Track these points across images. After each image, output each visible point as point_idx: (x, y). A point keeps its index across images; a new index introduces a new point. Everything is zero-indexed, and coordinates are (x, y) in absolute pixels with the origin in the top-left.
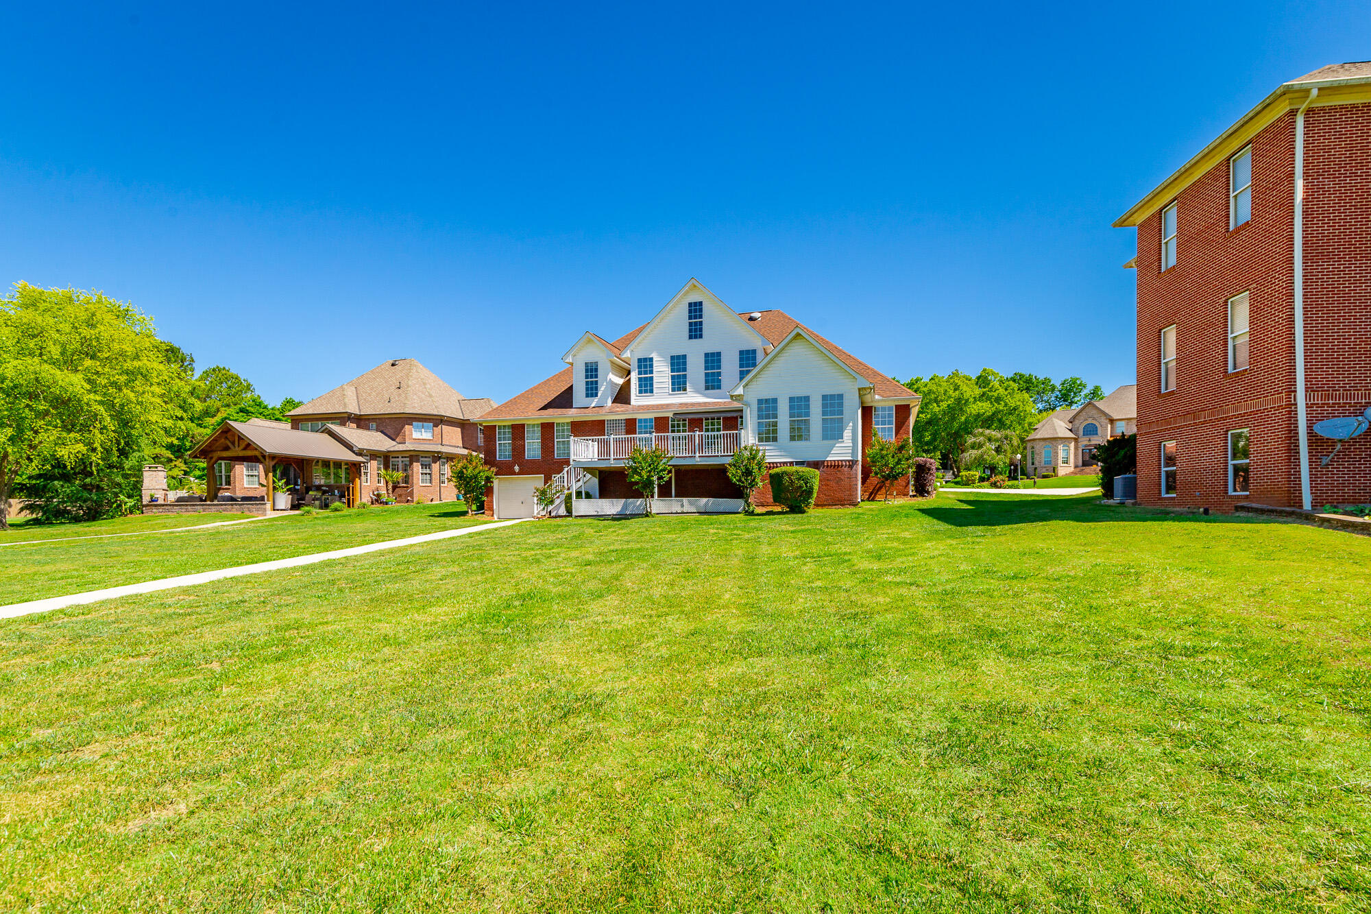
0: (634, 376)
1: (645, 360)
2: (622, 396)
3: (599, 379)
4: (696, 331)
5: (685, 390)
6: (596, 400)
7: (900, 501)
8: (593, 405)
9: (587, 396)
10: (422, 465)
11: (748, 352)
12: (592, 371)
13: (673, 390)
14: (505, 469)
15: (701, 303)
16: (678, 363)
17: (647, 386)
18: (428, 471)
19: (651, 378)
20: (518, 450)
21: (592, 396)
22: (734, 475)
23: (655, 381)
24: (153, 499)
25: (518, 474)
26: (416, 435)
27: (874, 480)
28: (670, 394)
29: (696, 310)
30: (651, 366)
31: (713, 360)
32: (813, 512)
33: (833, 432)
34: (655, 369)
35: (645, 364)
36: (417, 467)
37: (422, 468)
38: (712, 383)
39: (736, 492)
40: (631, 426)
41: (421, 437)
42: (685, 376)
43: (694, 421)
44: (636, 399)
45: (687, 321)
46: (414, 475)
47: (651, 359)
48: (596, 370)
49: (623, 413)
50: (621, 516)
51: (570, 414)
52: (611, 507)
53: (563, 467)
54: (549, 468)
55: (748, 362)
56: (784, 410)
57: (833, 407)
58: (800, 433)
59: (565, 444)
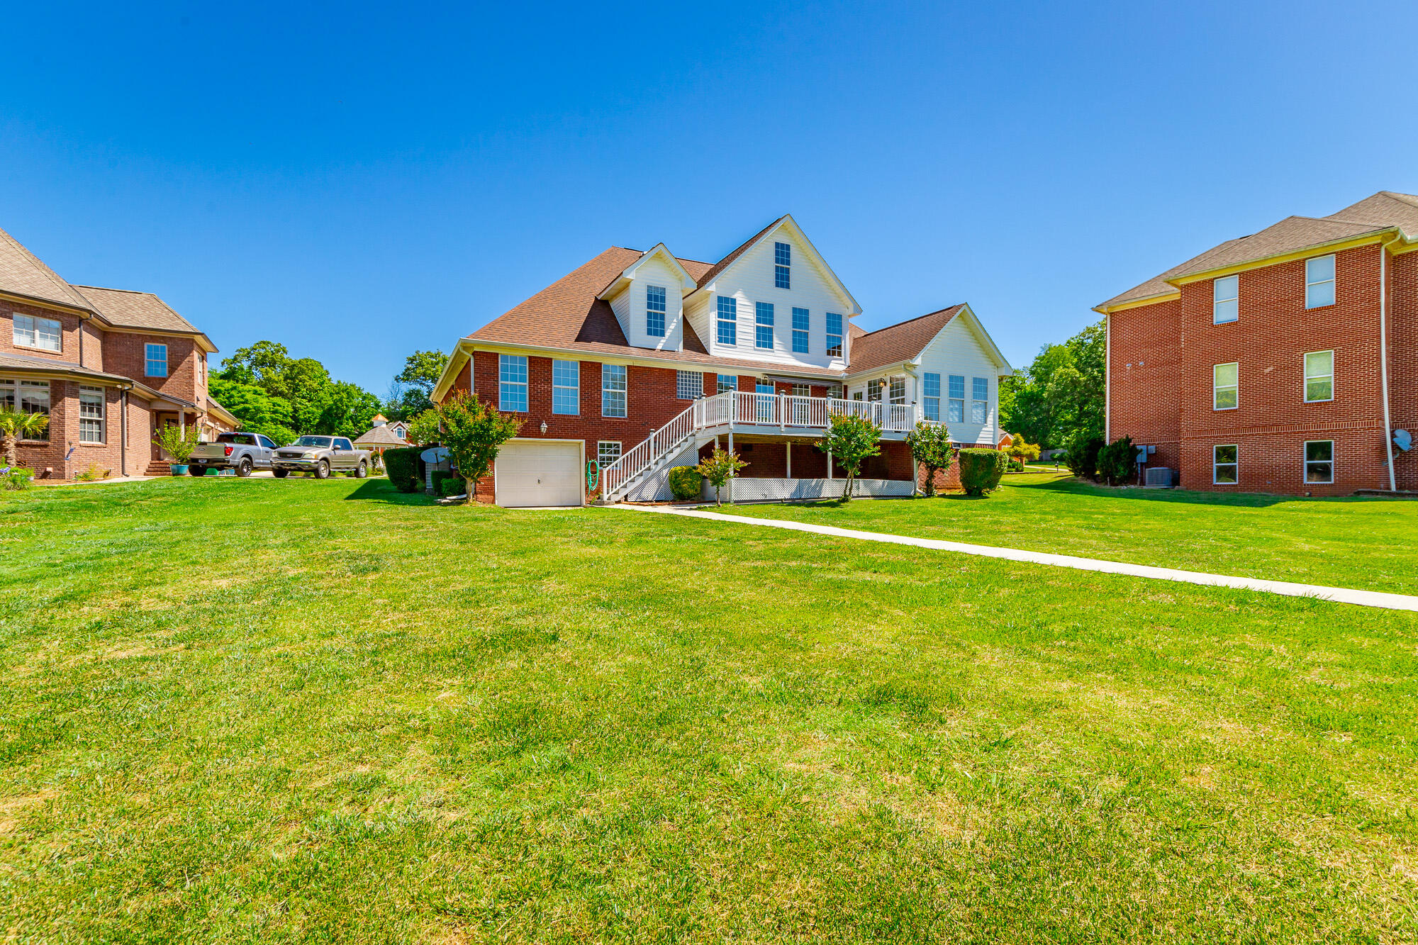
0: (714, 318)
1: (727, 300)
2: (690, 340)
3: (667, 313)
4: (783, 279)
5: (771, 346)
6: (663, 341)
8: (659, 347)
9: (649, 333)
10: (81, 403)
11: (834, 315)
12: (656, 299)
13: (758, 344)
15: (788, 247)
16: (765, 312)
17: (727, 334)
18: (95, 417)
19: (734, 325)
20: (542, 399)
21: (656, 334)
23: (738, 329)
25: (545, 437)
26: (21, 340)
28: (755, 350)
29: (782, 252)
30: (734, 309)
31: (801, 317)
33: (980, 415)
34: (738, 315)
35: (726, 306)
36: (72, 407)
37: (83, 409)
38: (800, 344)
40: (710, 382)
41: (33, 346)
42: (771, 330)
43: (783, 385)
44: (717, 350)
45: (773, 264)
46: (67, 421)
47: (734, 301)
48: (663, 299)
49: (699, 363)
50: (793, 502)
51: (632, 356)
52: (782, 488)
53: (619, 432)
54: (594, 430)
55: (835, 327)
56: (945, 387)
57: (980, 387)
58: (957, 413)
59: (614, 399)
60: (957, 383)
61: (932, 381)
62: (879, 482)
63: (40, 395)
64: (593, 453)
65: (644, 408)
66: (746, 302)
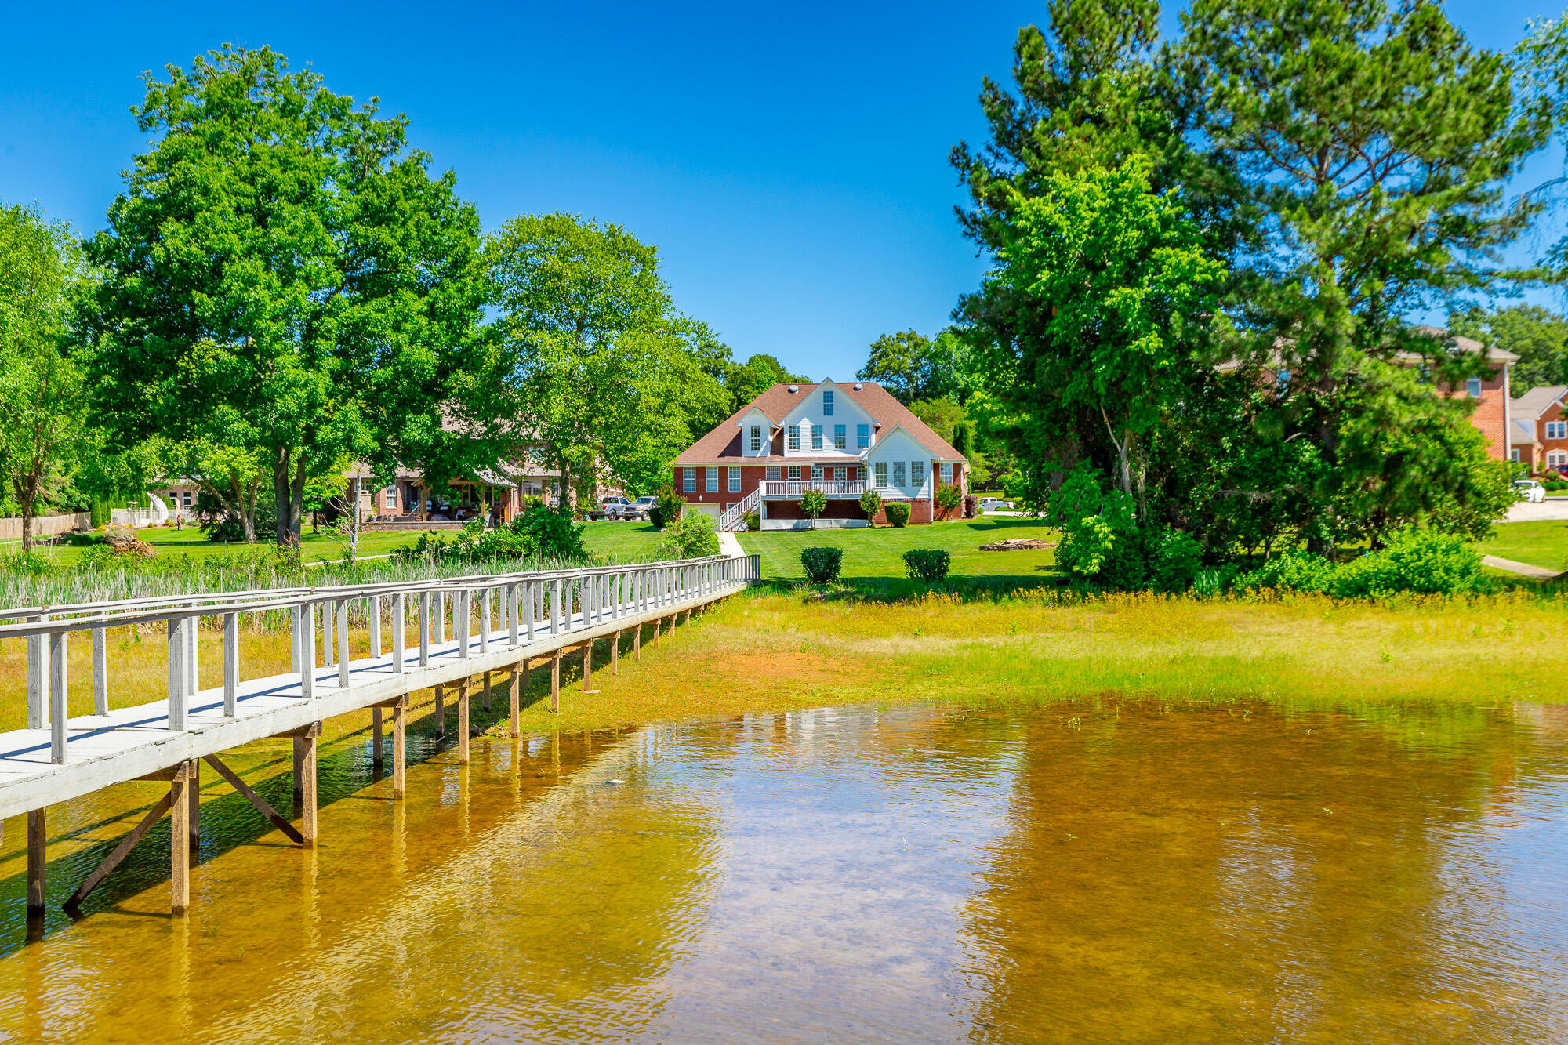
0: (786, 437)
1: (794, 427)
2: (777, 449)
3: (761, 438)
4: (828, 410)
5: (821, 448)
6: (760, 452)
7: (955, 521)
8: (757, 456)
9: (752, 449)
11: (863, 425)
12: (756, 432)
13: (814, 447)
14: (693, 499)
15: (832, 392)
16: (817, 431)
17: (795, 445)
19: (799, 439)
20: (701, 485)
21: (756, 449)
22: (863, 506)
23: (801, 441)
24: (370, 519)
25: (701, 502)
27: (941, 509)
28: (811, 451)
29: (828, 396)
30: (799, 431)
31: (840, 429)
32: (908, 526)
33: (918, 482)
34: (801, 433)
35: (794, 430)
38: (840, 445)
39: (863, 516)
40: (784, 473)
42: (821, 439)
43: (829, 471)
44: (788, 453)
45: (822, 403)
47: (799, 427)
48: (759, 432)
49: (777, 462)
50: (795, 530)
51: (742, 461)
52: (786, 524)
53: (737, 498)
54: (725, 498)
55: (863, 432)
56: (890, 469)
57: (918, 467)
58: (900, 483)
59: (734, 483)
60: (899, 467)
61: (881, 468)
62: (844, 521)
63: (539, 486)
64: (723, 508)
65: (749, 486)
66: (806, 426)
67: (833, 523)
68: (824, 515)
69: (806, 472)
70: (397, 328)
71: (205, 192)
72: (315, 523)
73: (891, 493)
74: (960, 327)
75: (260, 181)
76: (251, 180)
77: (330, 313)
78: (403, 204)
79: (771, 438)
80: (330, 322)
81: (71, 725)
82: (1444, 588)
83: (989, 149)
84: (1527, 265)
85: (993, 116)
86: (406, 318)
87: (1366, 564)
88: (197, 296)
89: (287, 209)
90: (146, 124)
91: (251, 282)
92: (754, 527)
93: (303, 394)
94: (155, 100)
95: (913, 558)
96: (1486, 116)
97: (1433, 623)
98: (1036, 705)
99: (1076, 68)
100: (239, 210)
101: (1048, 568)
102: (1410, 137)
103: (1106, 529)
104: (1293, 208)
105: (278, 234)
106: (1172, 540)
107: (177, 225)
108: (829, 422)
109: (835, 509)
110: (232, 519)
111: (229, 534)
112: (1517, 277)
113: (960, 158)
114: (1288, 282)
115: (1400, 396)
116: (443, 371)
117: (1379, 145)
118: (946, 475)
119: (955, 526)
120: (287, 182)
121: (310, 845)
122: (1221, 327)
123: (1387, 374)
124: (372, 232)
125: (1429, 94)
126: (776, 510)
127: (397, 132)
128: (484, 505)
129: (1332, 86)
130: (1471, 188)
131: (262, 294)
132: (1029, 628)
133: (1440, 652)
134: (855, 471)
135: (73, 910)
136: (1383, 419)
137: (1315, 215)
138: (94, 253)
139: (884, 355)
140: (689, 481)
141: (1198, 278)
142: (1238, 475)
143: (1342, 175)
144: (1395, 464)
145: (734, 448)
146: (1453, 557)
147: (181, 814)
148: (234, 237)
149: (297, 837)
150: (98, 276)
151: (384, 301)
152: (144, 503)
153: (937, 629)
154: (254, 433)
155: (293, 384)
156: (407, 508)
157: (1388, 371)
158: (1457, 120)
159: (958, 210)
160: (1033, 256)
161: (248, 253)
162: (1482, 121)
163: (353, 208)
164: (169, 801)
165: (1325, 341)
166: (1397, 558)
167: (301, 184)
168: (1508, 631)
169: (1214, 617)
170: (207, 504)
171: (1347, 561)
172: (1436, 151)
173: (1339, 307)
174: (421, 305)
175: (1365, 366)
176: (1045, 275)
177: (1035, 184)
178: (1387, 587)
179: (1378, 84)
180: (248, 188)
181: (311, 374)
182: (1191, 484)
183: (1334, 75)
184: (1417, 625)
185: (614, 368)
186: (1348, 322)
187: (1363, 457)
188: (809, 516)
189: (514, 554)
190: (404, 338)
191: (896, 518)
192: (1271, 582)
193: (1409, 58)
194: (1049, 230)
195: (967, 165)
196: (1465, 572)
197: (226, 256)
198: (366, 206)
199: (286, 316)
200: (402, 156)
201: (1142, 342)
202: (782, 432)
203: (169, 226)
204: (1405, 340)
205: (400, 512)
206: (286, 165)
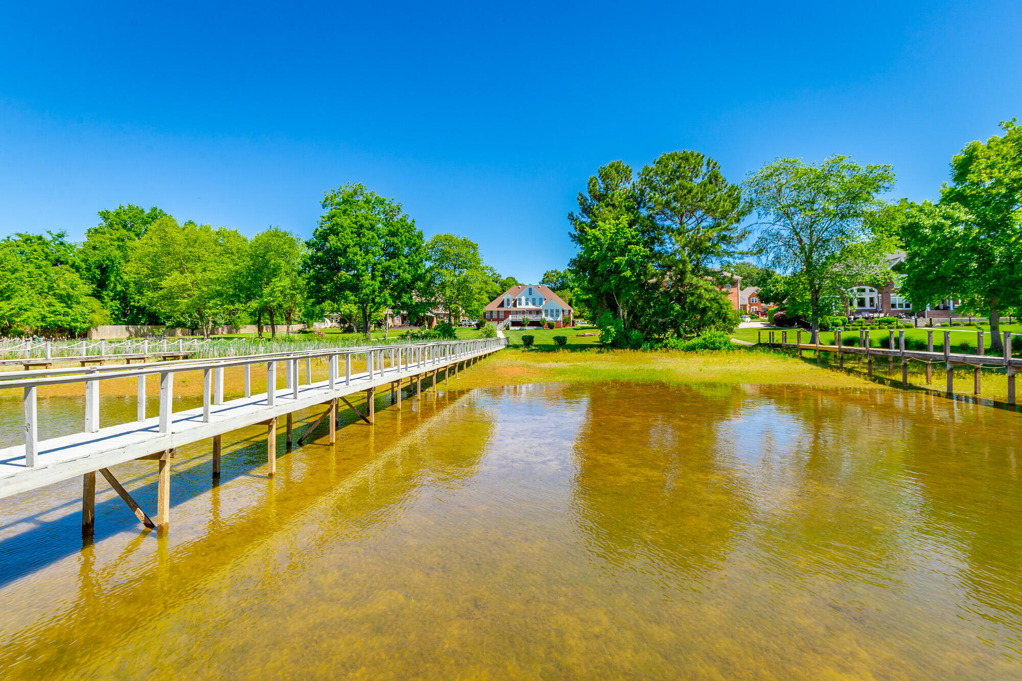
0: (517, 302)
1: (520, 298)
2: (515, 305)
3: (510, 302)
4: (530, 294)
5: (528, 305)
7: (569, 327)
12: (508, 300)
13: (526, 305)
14: (489, 320)
15: (532, 288)
16: (527, 300)
17: (520, 304)
19: (521, 302)
20: (491, 316)
21: (508, 306)
22: (541, 323)
24: (391, 326)
25: (492, 321)
27: (565, 323)
29: (530, 289)
31: (534, 300)
32: (554, 329)
33: (558, 315)
35: (520, 300)
38: (534, 304)
39: (541, 326)
40: (517, 313)
42: (528, 302)
43: (530, 312)
44: (518, 306)
45: (529, 292)
49: (515, 309)
50: (520, 330)
51: (504, 309)
52: (517, 328)
53: (502, 320)
54: (499, 320)
55: (541, 300)
56: (549, 311)
57: (557, 311)
58: (552, 316)
59: (502, 315)
60: (552, 311)
61: (546, 311)
62: (535, 327)
63: (442, 316)
64: (498, 323)
65: (506, 316)
66: (523, 299)
67: (532, 328)
68: (529, 325)
69: (523, 312)
70: (399, 268)
71: (342, 227)
72: (375, 327)
73: (549, 319)
74: (570, 268)
75: (358, 223)
76: (356, 223)
77: (379, 264)
78: (401, 231)
79: (513, 302)
80: (379, 266)
81: (299, 388)
82: (719, 348)
83: (580, 214)
84: (745, 250)
85: (581, 204)
86: (402, 265)
87: (695, 341)
88: (340, 258)
89: (366, 232)
90: (324, 206)
91: (356, 254)
92: (508, 329)
93: (371, 288)
94: (327, 199)
95: (556, 339)
96: (732, 204)
97: (715, 359)
98: (593, 383)
99: (607, 189)
100: (352, 233)
101: (597, 342)
102: (709, 211)
103: (613, 330)
104: (673, 232)
105: (364, 240)
106: (635, 334)
107: (334, 237)
108: (531, 297)
109: (533, 324)
110: (350, 326)
111: (349, 330)
112: (742, 253)
113: (571, 217)
114: (671, 255)
115: (705, 289)
116: (413, 282)
117: (699, 213)
118: (566, 313)
119: (569, 329)
120: (367, 224)
121: (372, 424)
122: (650, 268)
123: (701, 283)
124: (392, 239)
125: (715, 197)
126: (515, 324)
127: (399, 209)
128: (426, 322)
129: (685, 195)
130: (728, 226)
131: (359, 258)
132: (591, 360)
133: (718, 368)
134: (538, 312)
135: (300, 443)
136: (700, 297)
137: (680, 234)
138: (308, 245)
139: (548, 277)
140: (488, 315)
141: (641, 254)
142: (655, 313)
143: (688, 222)
144: (704, 311)
145: (502, 305)
146: (722, 339)
147: (333, 415)
148: (351, 240)
149: (368, 422)
150: (310, 252)
151: (395, 260)
152: (323, 321)
153: (563, 360)
154: (357, 299)
155: (368, 285)
156: (403, 323)
157: (702, 282)
158: (724, 205)
159: (570, 233)
160: (592, 247)
161: (355, 246)
162: (731, 205)
163: (386, 232)
164: (329, 411)
165: (683, 273)
166: (704, 339)
167: (371, 225)
168: (739, 362)
169: (648, 357)
170: (343, 321)
171: (689, 340)
172: (717, 215)
173: (686, 262)
174: (406, 261)
175: (695, 280)
176: (596, 253)
177: (593, 226)
178: (701, 348)
179: (699, 194)
180: (355, 226)
181: (373, 282)
182: (641, 316)
183: (686, 191)
184: (710, 360)
185: (465, 281)
186: (690, 267)
187: (694, 308)
188: (524, 326)
189: (435, 337)
190: (401, 271)
191: (551, 326)
192: (665, 346)
193: (709, 186)
194: (597, 239)
195: (573, 219)
196: (725, 343)
197: (348, 246)
198: (390, 231)
199: (366, 264)
200: (400, 216)
201: (625, 274)
202: (516, 301)
203: (331, 237)
204: (707, 273)
205: (400, 324)
206: (366, 219)
